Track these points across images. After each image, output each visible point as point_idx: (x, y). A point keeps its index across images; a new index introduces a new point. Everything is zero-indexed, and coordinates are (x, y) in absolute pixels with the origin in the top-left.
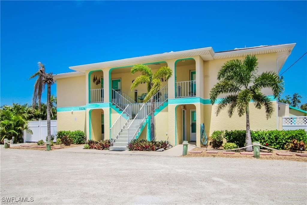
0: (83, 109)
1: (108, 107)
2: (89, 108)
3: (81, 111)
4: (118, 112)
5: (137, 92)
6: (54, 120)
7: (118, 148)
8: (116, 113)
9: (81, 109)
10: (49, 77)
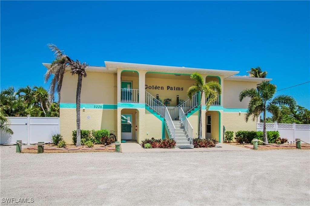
0: (99, 108)
1: (143, 108)
2: (121, 107)
3: (96, 109)
4: (152, 113)
5: (178, 97)
6: (49, 117)
7: (184, 146)
8: (149, 113)
9: (96, 107)
10: (83, 68)
